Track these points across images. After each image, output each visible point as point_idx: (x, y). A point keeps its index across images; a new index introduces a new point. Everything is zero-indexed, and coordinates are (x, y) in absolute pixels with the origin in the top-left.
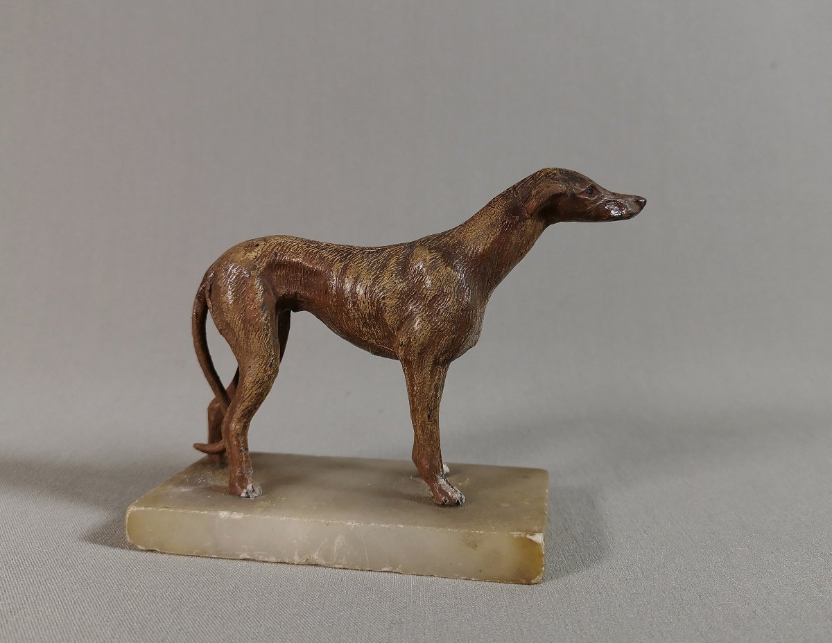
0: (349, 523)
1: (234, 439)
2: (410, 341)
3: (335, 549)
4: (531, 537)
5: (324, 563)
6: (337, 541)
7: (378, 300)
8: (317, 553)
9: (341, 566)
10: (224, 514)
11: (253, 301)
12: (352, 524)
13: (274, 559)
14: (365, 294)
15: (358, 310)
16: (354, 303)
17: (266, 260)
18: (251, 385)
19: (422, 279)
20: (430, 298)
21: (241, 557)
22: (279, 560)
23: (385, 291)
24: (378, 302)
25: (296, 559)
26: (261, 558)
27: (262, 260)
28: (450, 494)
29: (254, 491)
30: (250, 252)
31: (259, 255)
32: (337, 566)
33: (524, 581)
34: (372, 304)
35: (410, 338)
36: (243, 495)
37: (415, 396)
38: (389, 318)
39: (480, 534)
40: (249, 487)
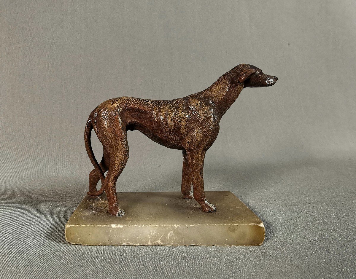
0: (175, 226)
1: (111, 190)
2: (193, 141)
3: (168, 237)
4: (259, 225)
5: (163, 244)
6: (169, 234)
7: (178, 122)
8: (159, 240)
9: (171, 245)
10: (113, 226)
11: (118, 126)
12: (176, 226)
13: (139, 244)
14: (172, 120)
15: (168, 128)
16: (166, 125)
17: (122, 107)
18: (118, 165)
19: (197, 112)
20: (201, 121)
21: (123, 244)
22: (141, 245)
23: (181, 118)
24: (178, 123)
25: (150, 243)
26: (132, 244)
27: (120, 107)
28: (211, 207)
29: (122, 213)
30: (114, 103)
31: (119, 105)
32: (169, 245)
33: (256, 245)
34: (175, 125)
35: (193, 139)
36: (117, 215)
37: (194, 165)
38: (183, 131)
39: (236, 226)
40: (119, 211)
